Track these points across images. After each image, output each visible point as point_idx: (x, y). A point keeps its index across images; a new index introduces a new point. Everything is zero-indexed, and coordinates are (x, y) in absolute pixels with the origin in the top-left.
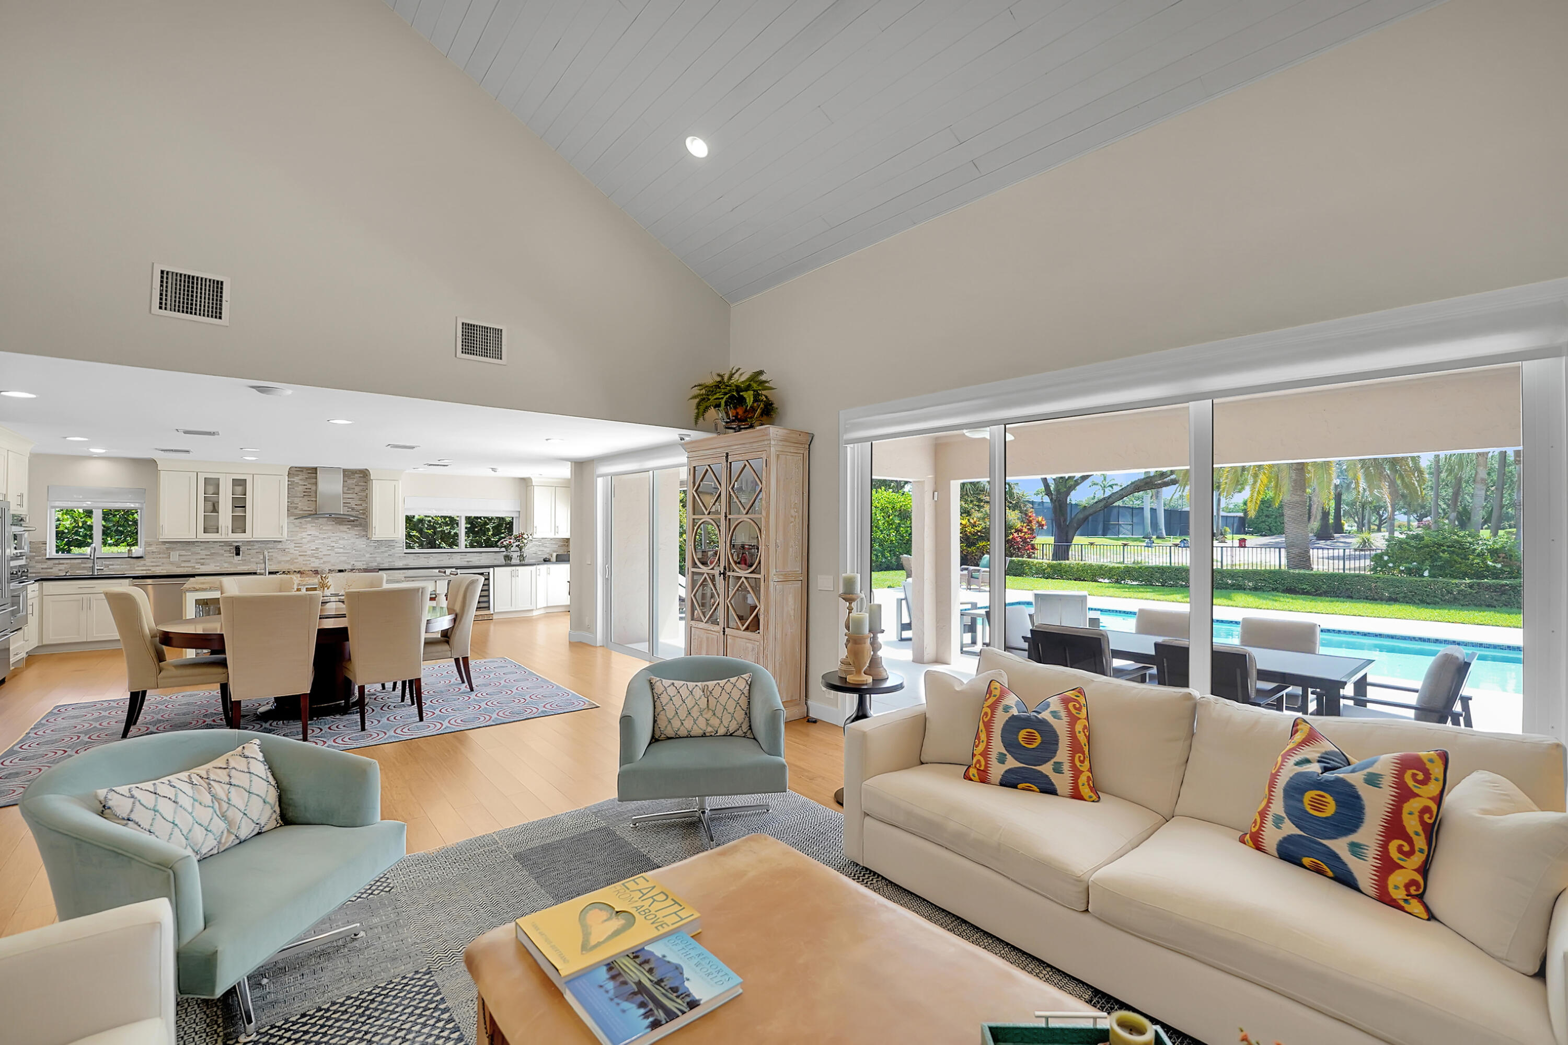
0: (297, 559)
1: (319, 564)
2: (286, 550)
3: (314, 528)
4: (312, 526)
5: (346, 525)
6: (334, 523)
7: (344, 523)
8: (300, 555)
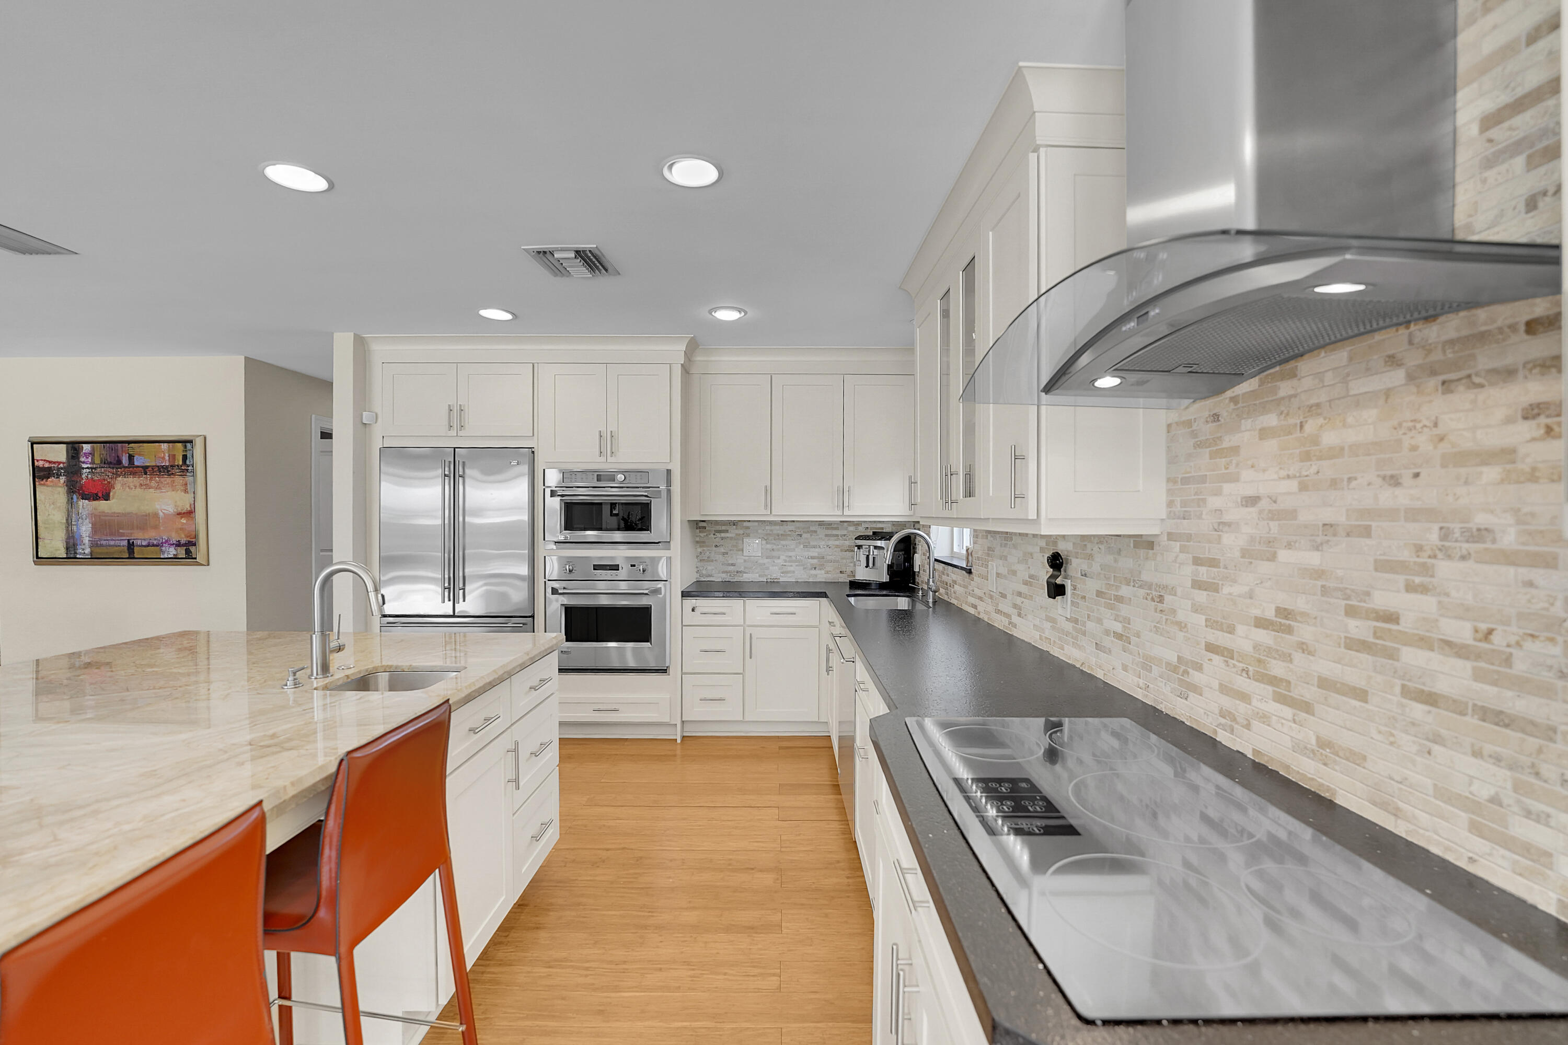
0: (1199, 668)
1: (1300, 748)
2: (1168, 598)
3: (1271, 445)
4: (1264, 434)
5: (1508, 374)
6: (1398, 376)
7: (1485, 360)
8: (1211, 648)
